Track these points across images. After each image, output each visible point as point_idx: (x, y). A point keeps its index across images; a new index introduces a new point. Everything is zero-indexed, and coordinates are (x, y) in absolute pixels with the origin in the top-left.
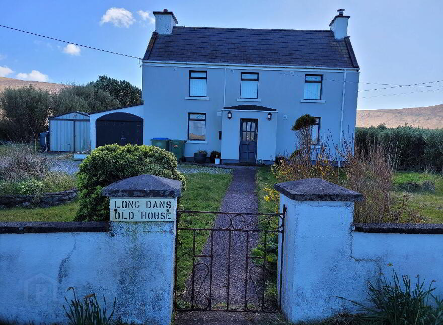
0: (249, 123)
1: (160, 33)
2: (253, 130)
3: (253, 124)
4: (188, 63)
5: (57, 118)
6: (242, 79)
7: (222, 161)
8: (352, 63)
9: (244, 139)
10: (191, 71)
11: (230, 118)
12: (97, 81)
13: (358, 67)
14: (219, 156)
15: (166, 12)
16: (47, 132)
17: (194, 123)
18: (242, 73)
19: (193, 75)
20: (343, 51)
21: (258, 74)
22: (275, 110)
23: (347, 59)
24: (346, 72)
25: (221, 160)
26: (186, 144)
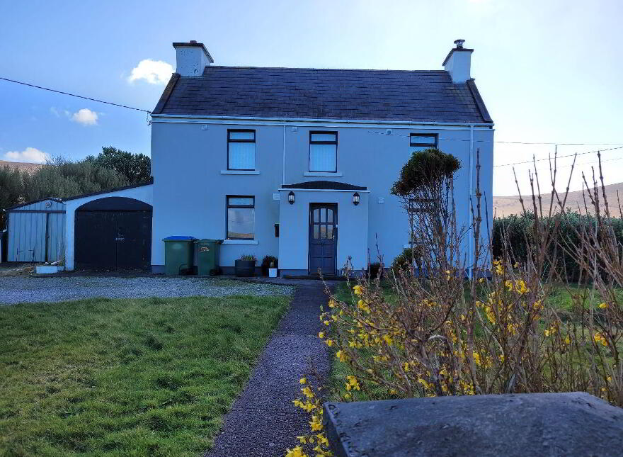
0: (323, 211)
1: (183, 74)
2: (330, 220)
3: (330, 212)
4: (224, 117)
5: (21, 209)
6: (311, 143)
7: (281, 273)
8: (481, 116)
9: (316, 235)
10: (229, 131)
11: (292, 202)
12: (100, 154)
13: (491, 122)
14: (276, 266)
15: (194, 44)
16: (4, 231)
17: (236, 212)
18: (311, 132)
19: (234, 136)
20: (467, 99)
21: (336, 133)
22: (365, 189)
23: (473, 111)
24: (472, 129)
25: (279, 271)
26: (221, 246)
